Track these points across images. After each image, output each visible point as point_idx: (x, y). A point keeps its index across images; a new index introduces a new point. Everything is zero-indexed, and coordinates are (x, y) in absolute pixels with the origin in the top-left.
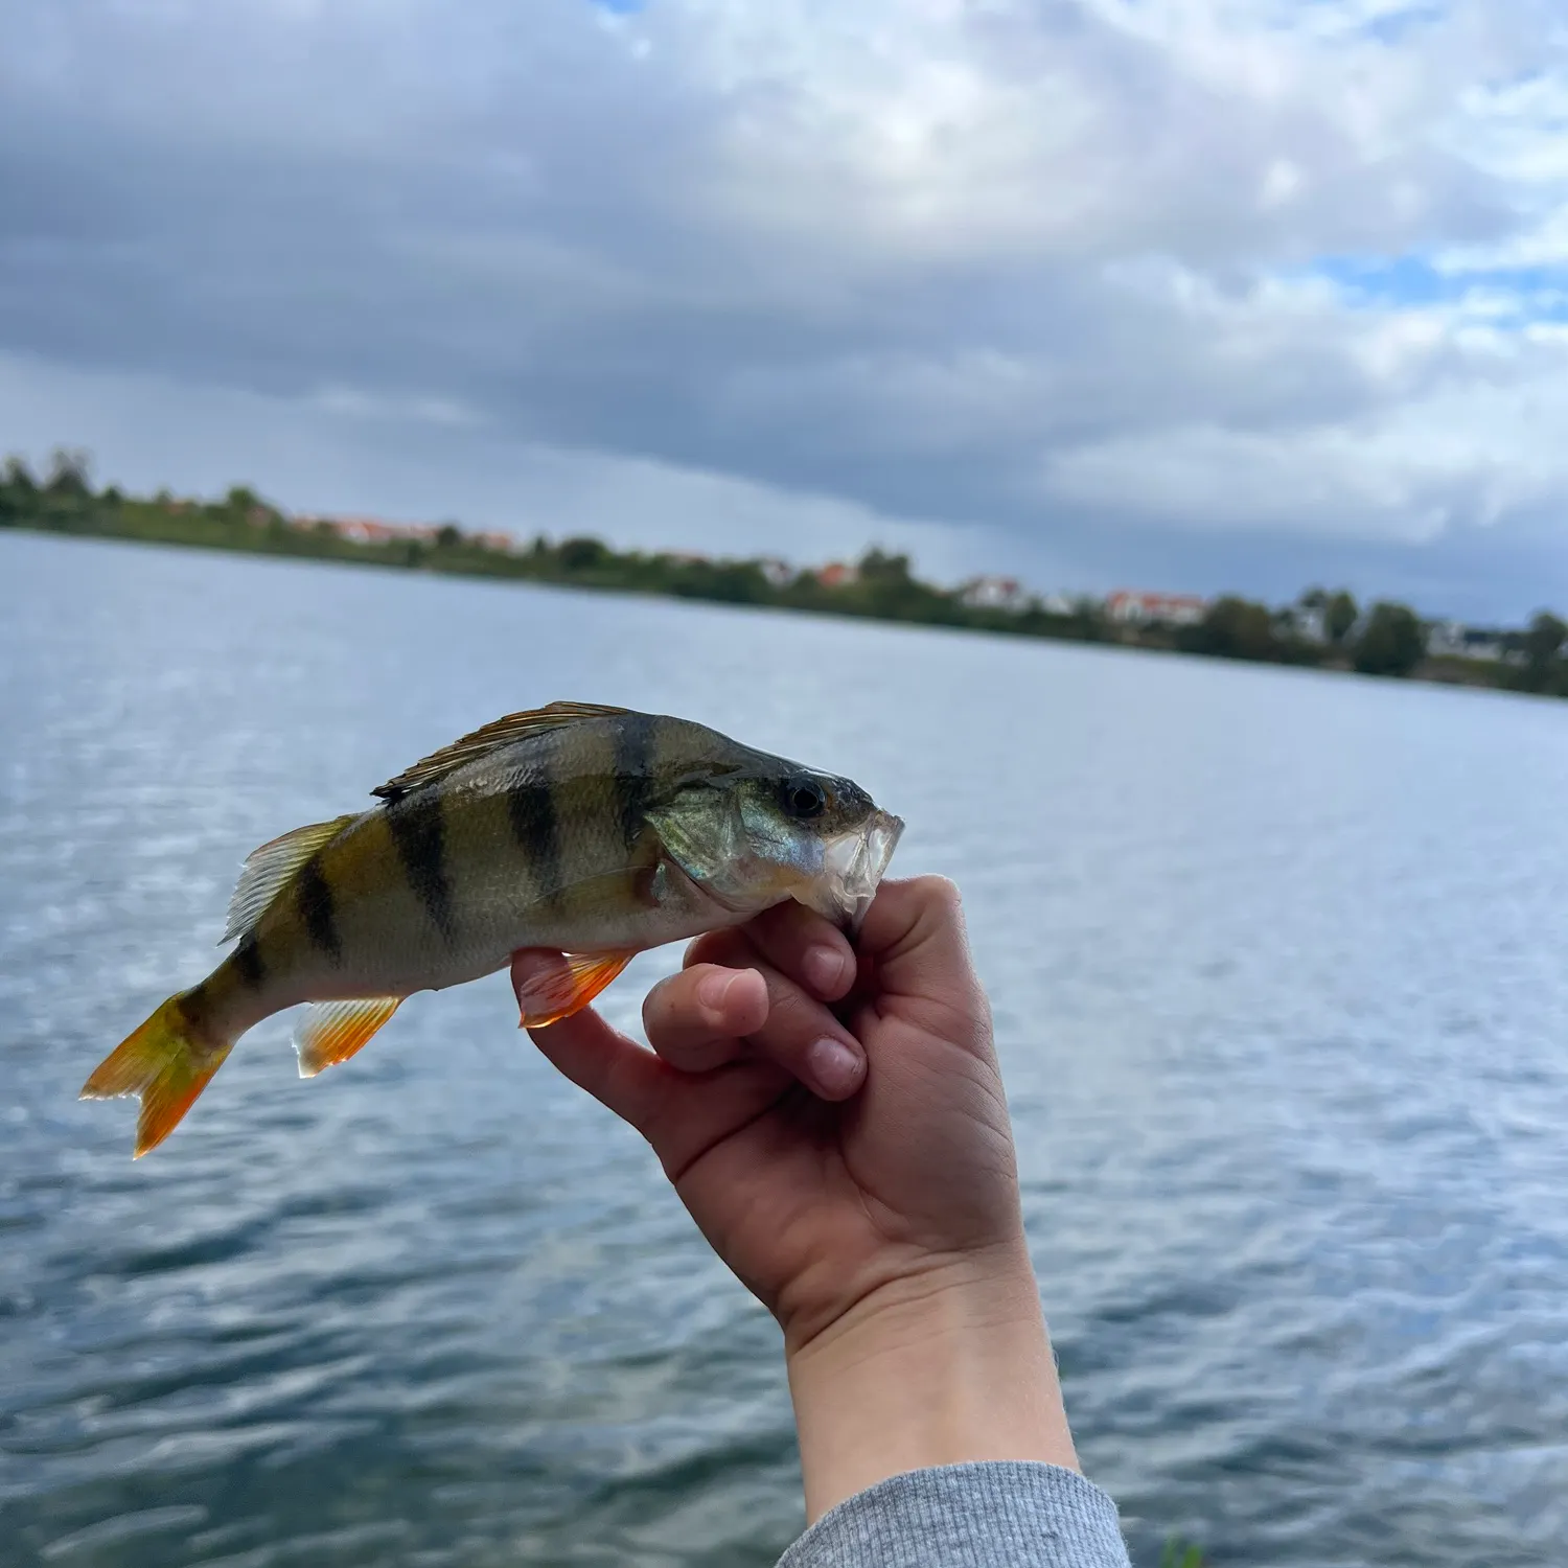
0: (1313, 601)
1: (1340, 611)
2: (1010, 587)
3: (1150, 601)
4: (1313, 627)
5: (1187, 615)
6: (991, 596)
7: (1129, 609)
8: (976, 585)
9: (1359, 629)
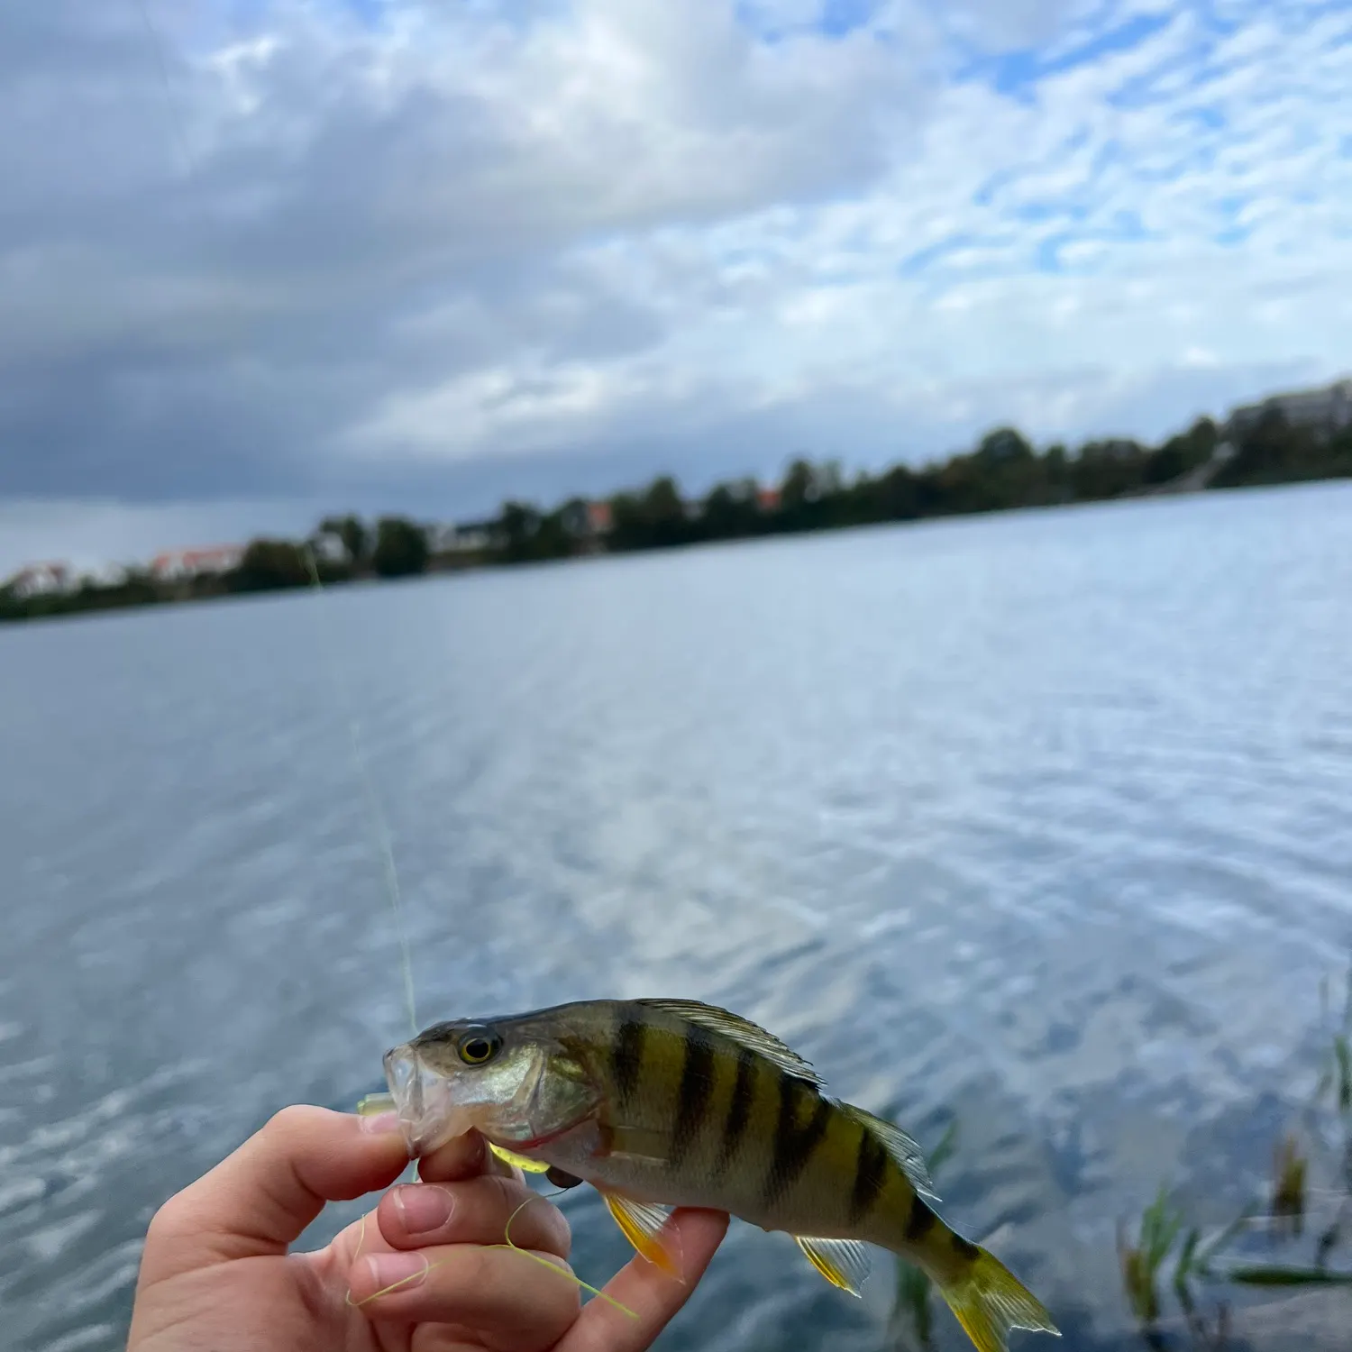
0: (328, 527)
1: (351, 532)
2: (58, 572)
3: (192, 557)
4: (334, 549)
5: (227, 563)
6: (42, 583)
7: (174, 568)
8: (25, 576)
9: (372, 545)
